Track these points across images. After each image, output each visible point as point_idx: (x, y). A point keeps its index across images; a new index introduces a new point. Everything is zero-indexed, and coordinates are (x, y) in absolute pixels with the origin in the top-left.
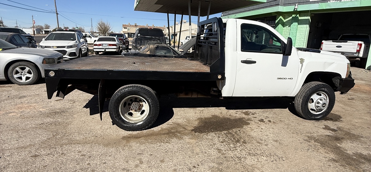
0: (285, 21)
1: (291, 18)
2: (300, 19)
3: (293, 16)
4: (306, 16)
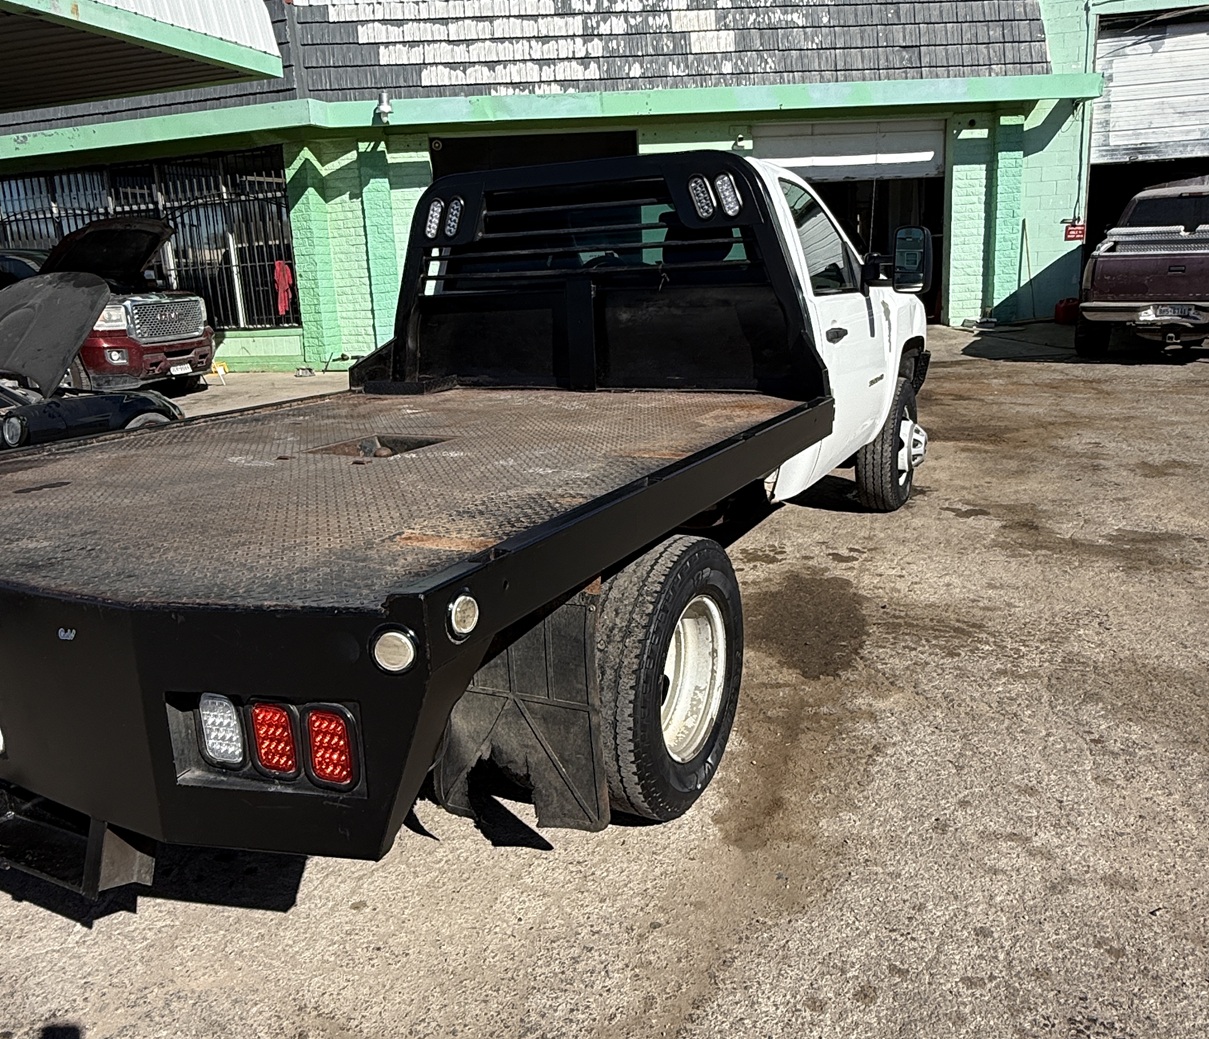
0: (324, 171)
1: (353, 156)
2: (390, 161)
3: (363, 146)
4: (413, 147)
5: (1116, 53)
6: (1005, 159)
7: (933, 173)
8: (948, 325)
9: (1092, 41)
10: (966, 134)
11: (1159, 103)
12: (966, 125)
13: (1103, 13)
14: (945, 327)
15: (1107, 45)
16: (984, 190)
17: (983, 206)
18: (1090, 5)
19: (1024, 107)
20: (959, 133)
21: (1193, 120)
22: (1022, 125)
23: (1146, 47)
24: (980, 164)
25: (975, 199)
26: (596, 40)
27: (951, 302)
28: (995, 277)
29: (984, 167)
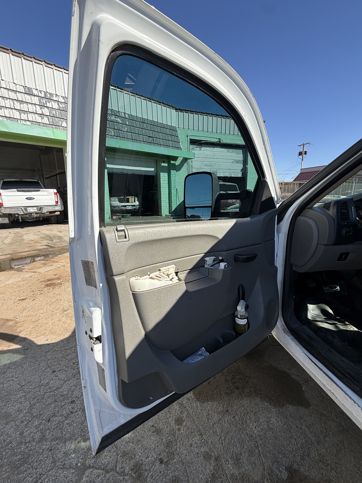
5: (193, 149)
6: (173, 172)
7: (154, 174)
8: (162, 216)
9: (189, 145)
10: (163, 164)
11: (201, 163)
12: (163, 162)
13: (191, 138)
14: (161, 217)
15: (191, 147)
16: (168, 180)
17: (168, 184)
18: (188, 136)
19: (175, 158)
20: (161, 164)
21: (208, 167)
22: (175, 164)
23: (198, 149)
24: (166, 173)
25: (166, 182)
26: (46, 109)
27: (162, 210)
28: (172, 203)
29: (167, 174)
